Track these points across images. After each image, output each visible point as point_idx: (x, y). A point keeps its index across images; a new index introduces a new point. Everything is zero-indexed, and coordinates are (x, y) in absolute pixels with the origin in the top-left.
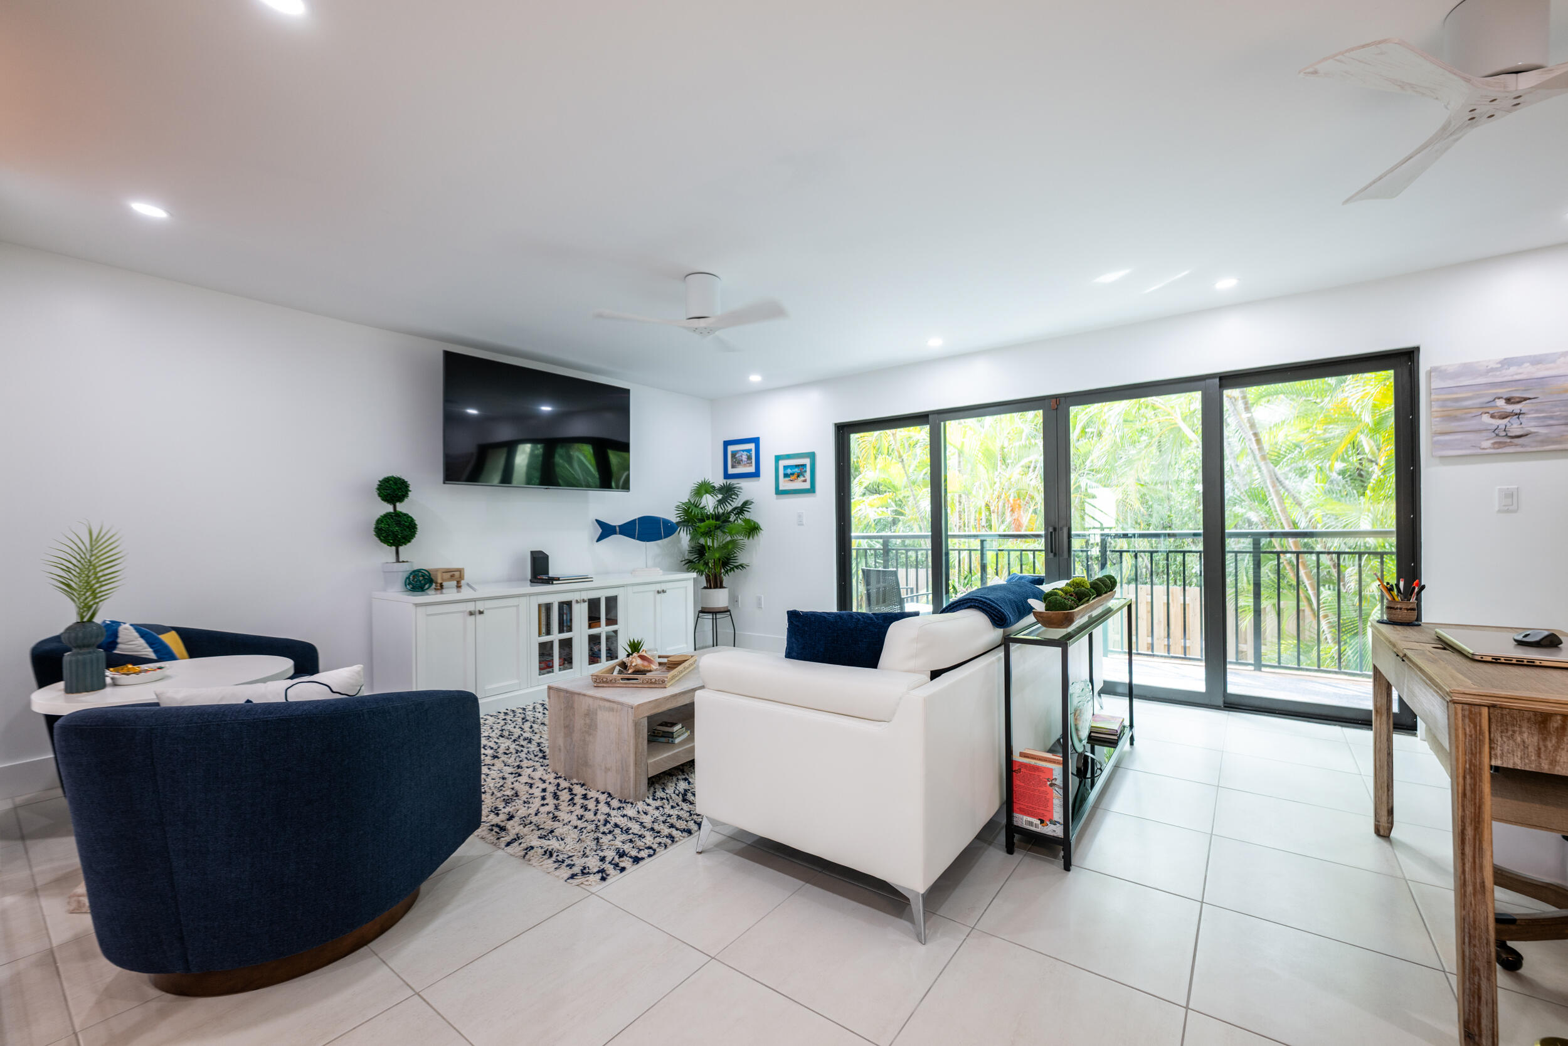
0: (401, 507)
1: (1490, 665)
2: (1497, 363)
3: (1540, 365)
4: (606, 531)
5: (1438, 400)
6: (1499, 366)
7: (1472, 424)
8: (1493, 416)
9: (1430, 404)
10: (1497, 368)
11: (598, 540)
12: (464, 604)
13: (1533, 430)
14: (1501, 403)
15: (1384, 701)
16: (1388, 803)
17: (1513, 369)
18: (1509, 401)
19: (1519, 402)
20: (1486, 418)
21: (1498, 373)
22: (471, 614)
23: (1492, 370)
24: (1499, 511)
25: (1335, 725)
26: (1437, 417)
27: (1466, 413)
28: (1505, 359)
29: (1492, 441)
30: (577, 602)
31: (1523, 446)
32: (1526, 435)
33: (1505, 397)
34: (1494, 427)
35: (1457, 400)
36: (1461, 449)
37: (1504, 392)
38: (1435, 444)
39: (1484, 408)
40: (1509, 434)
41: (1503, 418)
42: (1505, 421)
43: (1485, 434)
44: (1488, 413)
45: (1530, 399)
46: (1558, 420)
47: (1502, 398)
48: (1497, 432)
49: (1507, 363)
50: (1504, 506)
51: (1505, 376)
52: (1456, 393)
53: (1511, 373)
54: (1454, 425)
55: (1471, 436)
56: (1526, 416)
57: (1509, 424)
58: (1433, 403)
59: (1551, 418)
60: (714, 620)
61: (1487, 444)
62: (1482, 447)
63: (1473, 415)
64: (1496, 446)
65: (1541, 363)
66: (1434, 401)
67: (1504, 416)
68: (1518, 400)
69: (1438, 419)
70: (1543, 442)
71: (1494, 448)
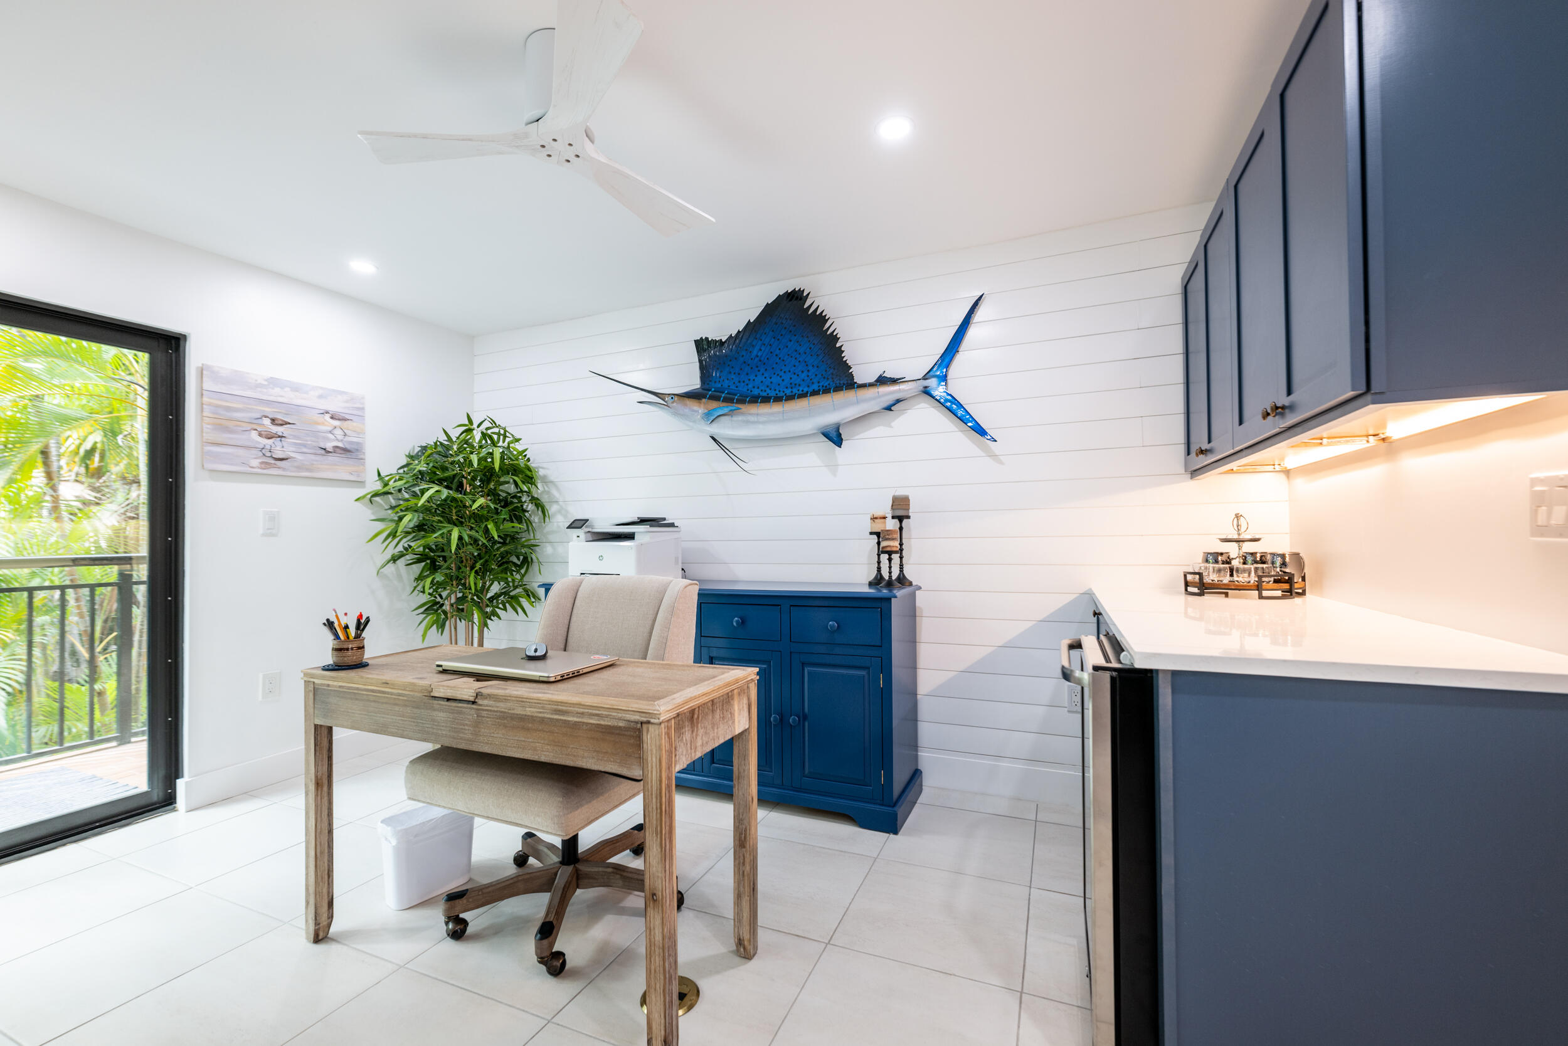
1: (561, 682)
2: (266, 380)
3: (297, 393)
5: (212, 405)
6: (266, 383)
7: (241, 439)
8: (260, 435)
9: (202, 406)
10: (265, 385)
13: (292, 455)
14: (267, 422)
15: (325, 768)
16: (329, 892)
17: (277, 390)
18: (273, 421)
19: (282, 425)
20: (254, 435)
21: (265, 390)
23: (260, 386)
24: (264, 535)
25: (64, 845)
26: (208, 424)
27: (237, 426)
28: (271, 378)
29: (260, 461)
31: (284, 469)
32: (287, 459)
33: (271, 416)
34: (262, 446)
35: (228, 409)
36: (231, 464)
37: (269, 410)
39: (253, 424)
40: (274, 456)
41: (269, 438)
42: (270, 442)
43: (254, 452)
44: (256, 430)
45: (289, 424)
46: (309, 449)
47: (268, 417)
48: (263, 451)
49: (273, 382)
50: (268, 529)
51: (271, 395)
52: (226, 401)
53: (275, 394)
54: (224, 437)
55: (241, 452)
56: (286, 440)
57: (273, 446)
58: (205, 406)
59: (305, 446)
61: (255, 463)
62: (251, 465)
63: (244, 429)
64: (263, 466)
65: (297, 391)
66: (206, 405)
67: (270, 437)
68: (281, 422)
69: (208, 426)
70: (300, 468)
71: (261, 468)
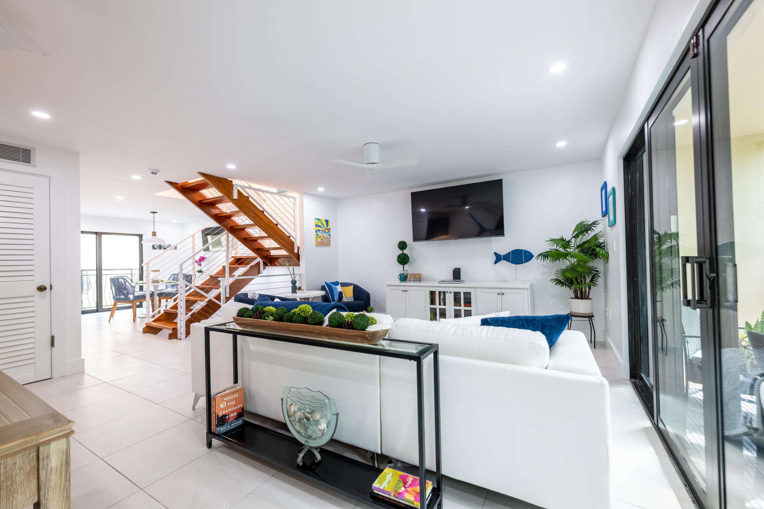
0: (405, 251)
4: (498, 258)
11: (495, 263)
12: (401, 287)
22: (403, 291)
30: (447, 292)
60: (591, 321)
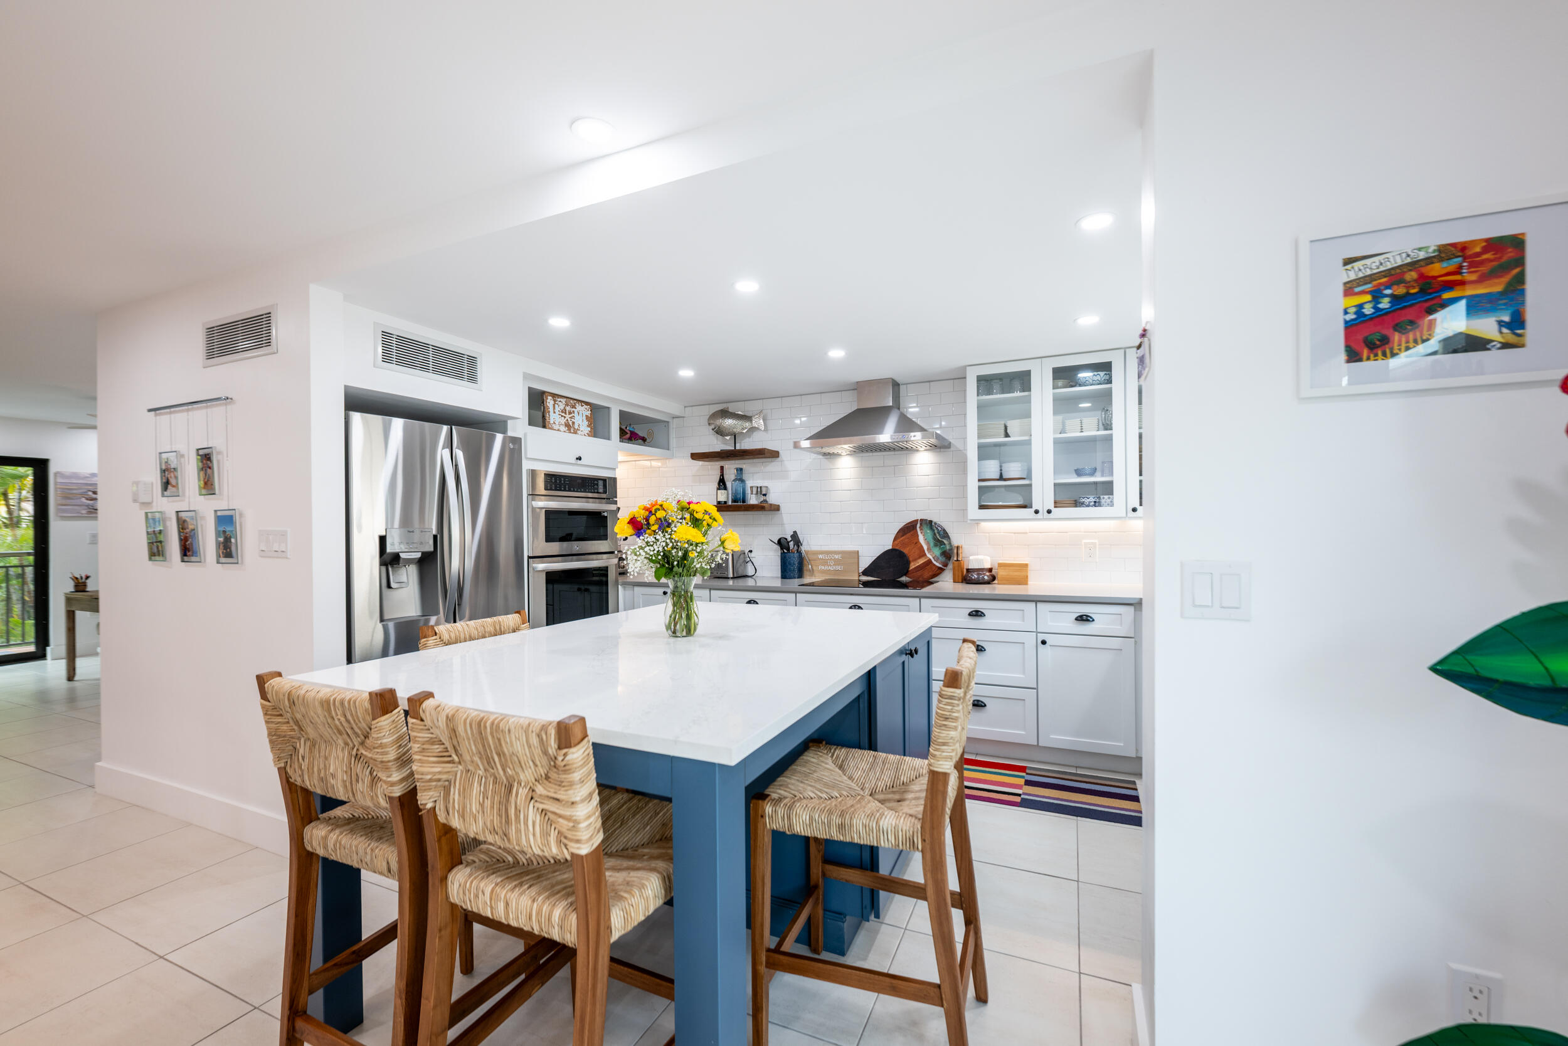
5: (60, 488)
6: (91, 476)
7: (77, 502)
8: (87, 499)
9: (56, 489)
14: (91, 493)
20: (84, 500)
21: (90, 479)
23: (88, 477)
28: (92, 473)
29: (87, 511)
33: (94, 490)
34: (88, 504)
35: (71, 489)
36: (72, 513)
38: (58, 511)
39: (83, 495)
44: (85, 497)
48: (89, 507)
49: (94, 477)
50: (92, 541)
52: (70, 486)
54: (68, 502)
55: (75, 508)
61: (84, 512)
62: (78, 513)
63: (77, 497)
64: (89, 514)
67: (93, 500)
69: (60, 498)
